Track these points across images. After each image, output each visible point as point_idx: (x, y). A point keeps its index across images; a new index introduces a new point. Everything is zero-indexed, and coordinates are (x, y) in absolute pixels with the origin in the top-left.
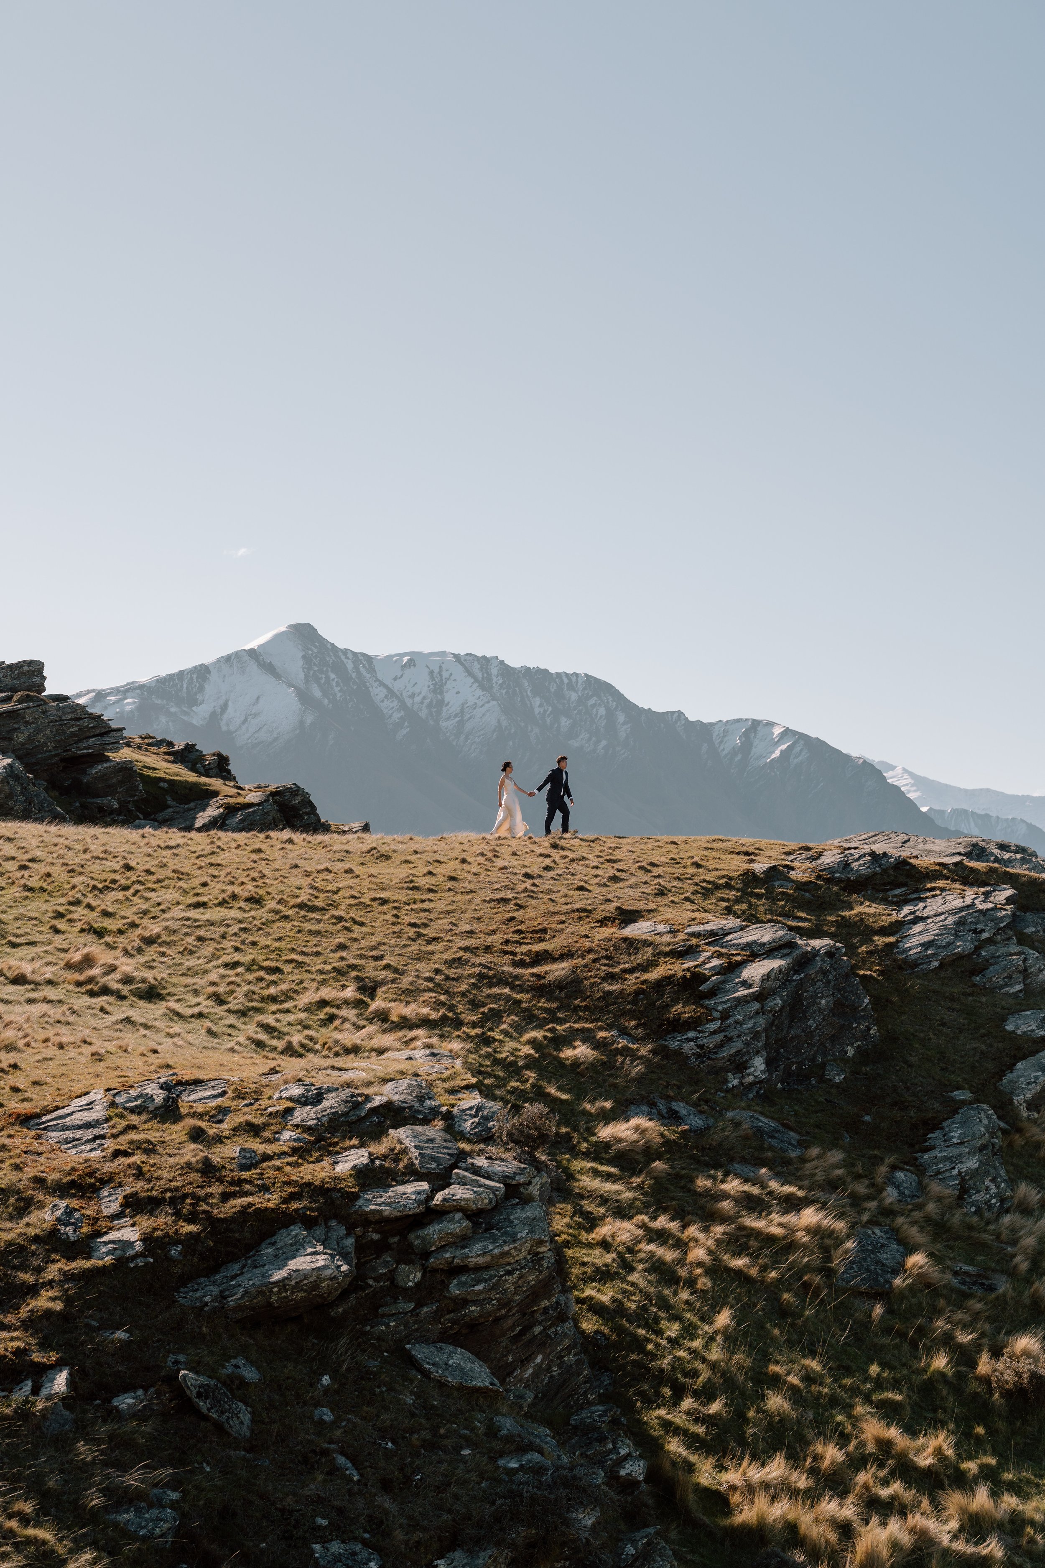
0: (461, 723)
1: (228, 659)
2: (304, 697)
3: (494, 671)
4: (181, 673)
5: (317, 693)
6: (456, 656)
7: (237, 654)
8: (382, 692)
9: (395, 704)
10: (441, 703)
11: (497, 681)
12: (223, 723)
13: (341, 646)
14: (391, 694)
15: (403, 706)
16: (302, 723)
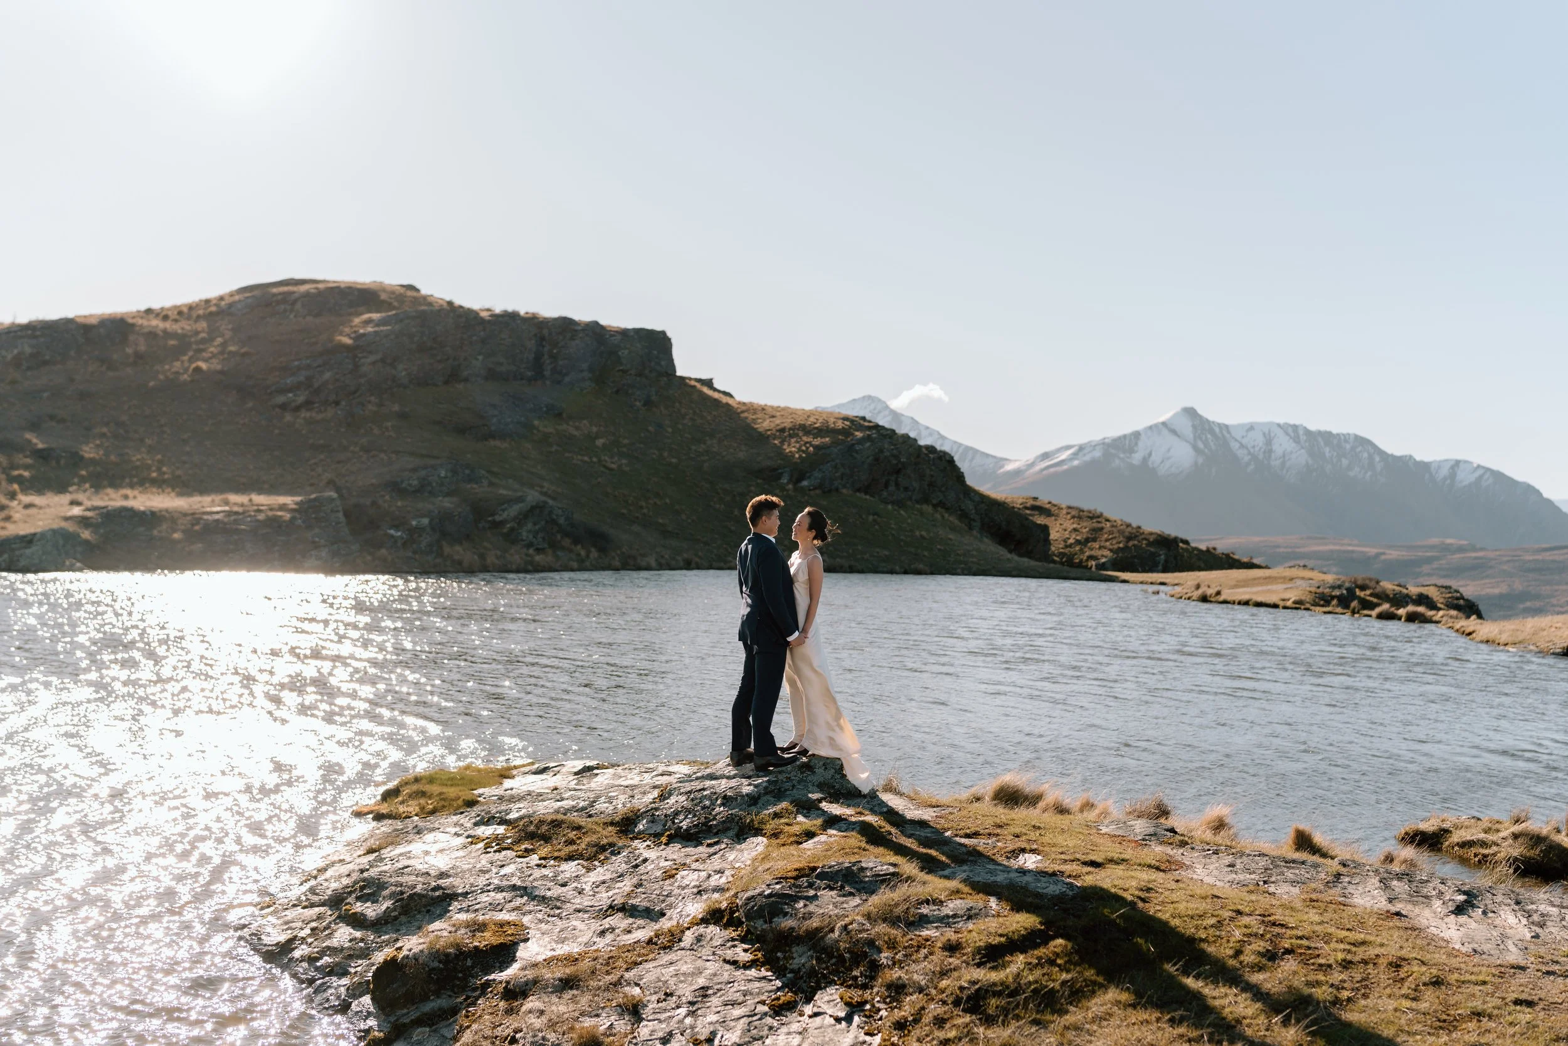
0: (1283, 463)
1: (1150, 428)
2: (1195, 448)
3: (1301, 432)
4: (1125, 436)
5: (1201, 445)
6: (1279, 425)
7: (1156, 425)
8: (1237, 445)
9: (1245, 452)
10: (1271, 451)
11: (1303, 438)
12: (1150, 463)
13: (1211, 419)
14: (1242, 446)
15: (1249, 453)
16: (1196, 463)
